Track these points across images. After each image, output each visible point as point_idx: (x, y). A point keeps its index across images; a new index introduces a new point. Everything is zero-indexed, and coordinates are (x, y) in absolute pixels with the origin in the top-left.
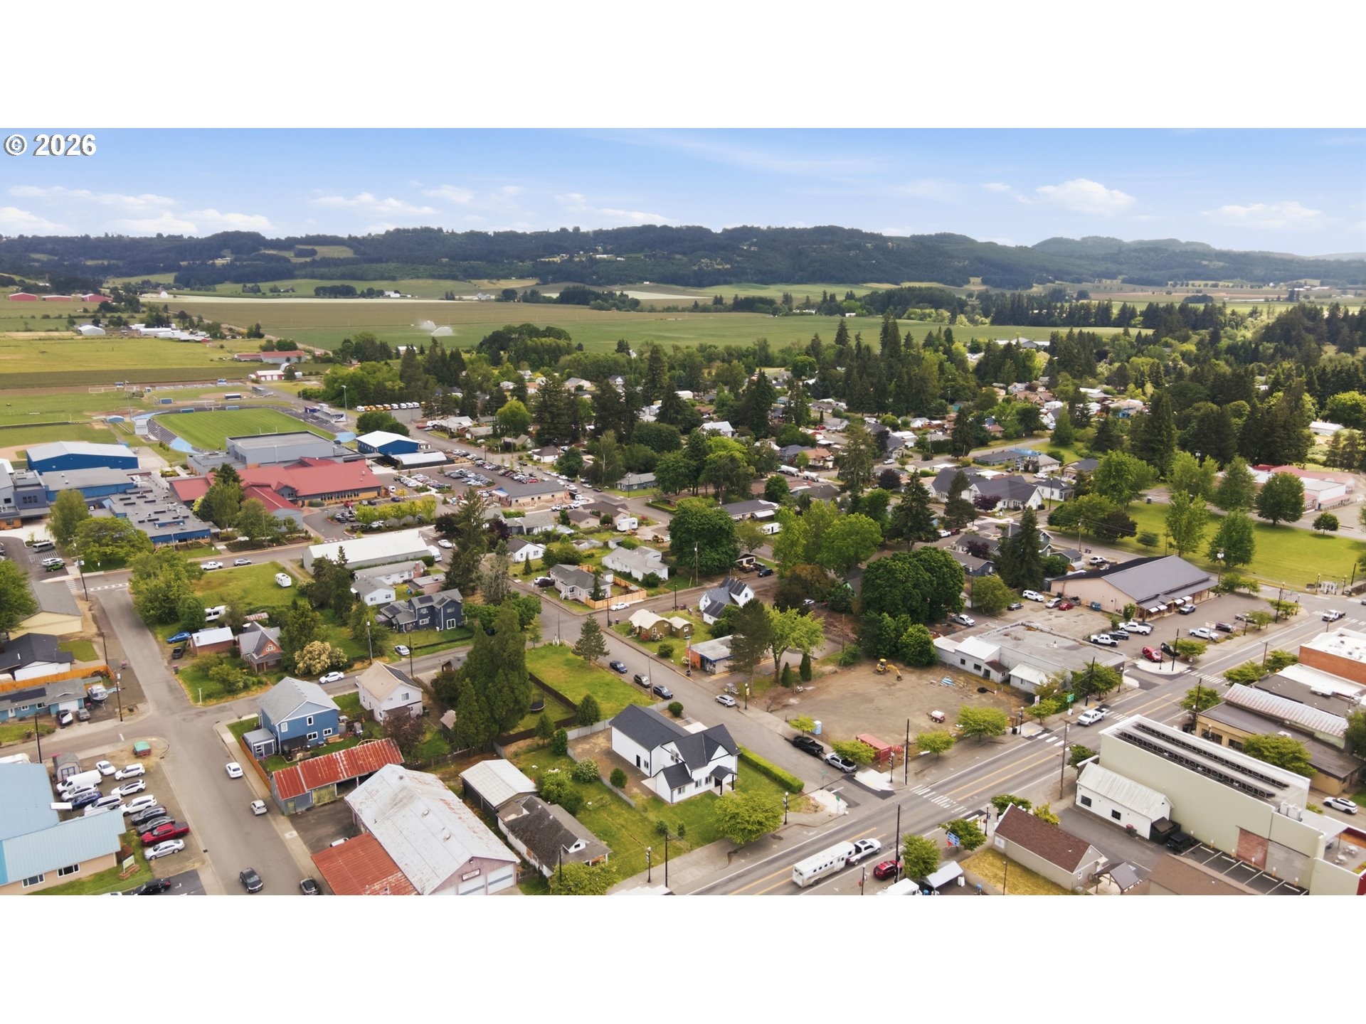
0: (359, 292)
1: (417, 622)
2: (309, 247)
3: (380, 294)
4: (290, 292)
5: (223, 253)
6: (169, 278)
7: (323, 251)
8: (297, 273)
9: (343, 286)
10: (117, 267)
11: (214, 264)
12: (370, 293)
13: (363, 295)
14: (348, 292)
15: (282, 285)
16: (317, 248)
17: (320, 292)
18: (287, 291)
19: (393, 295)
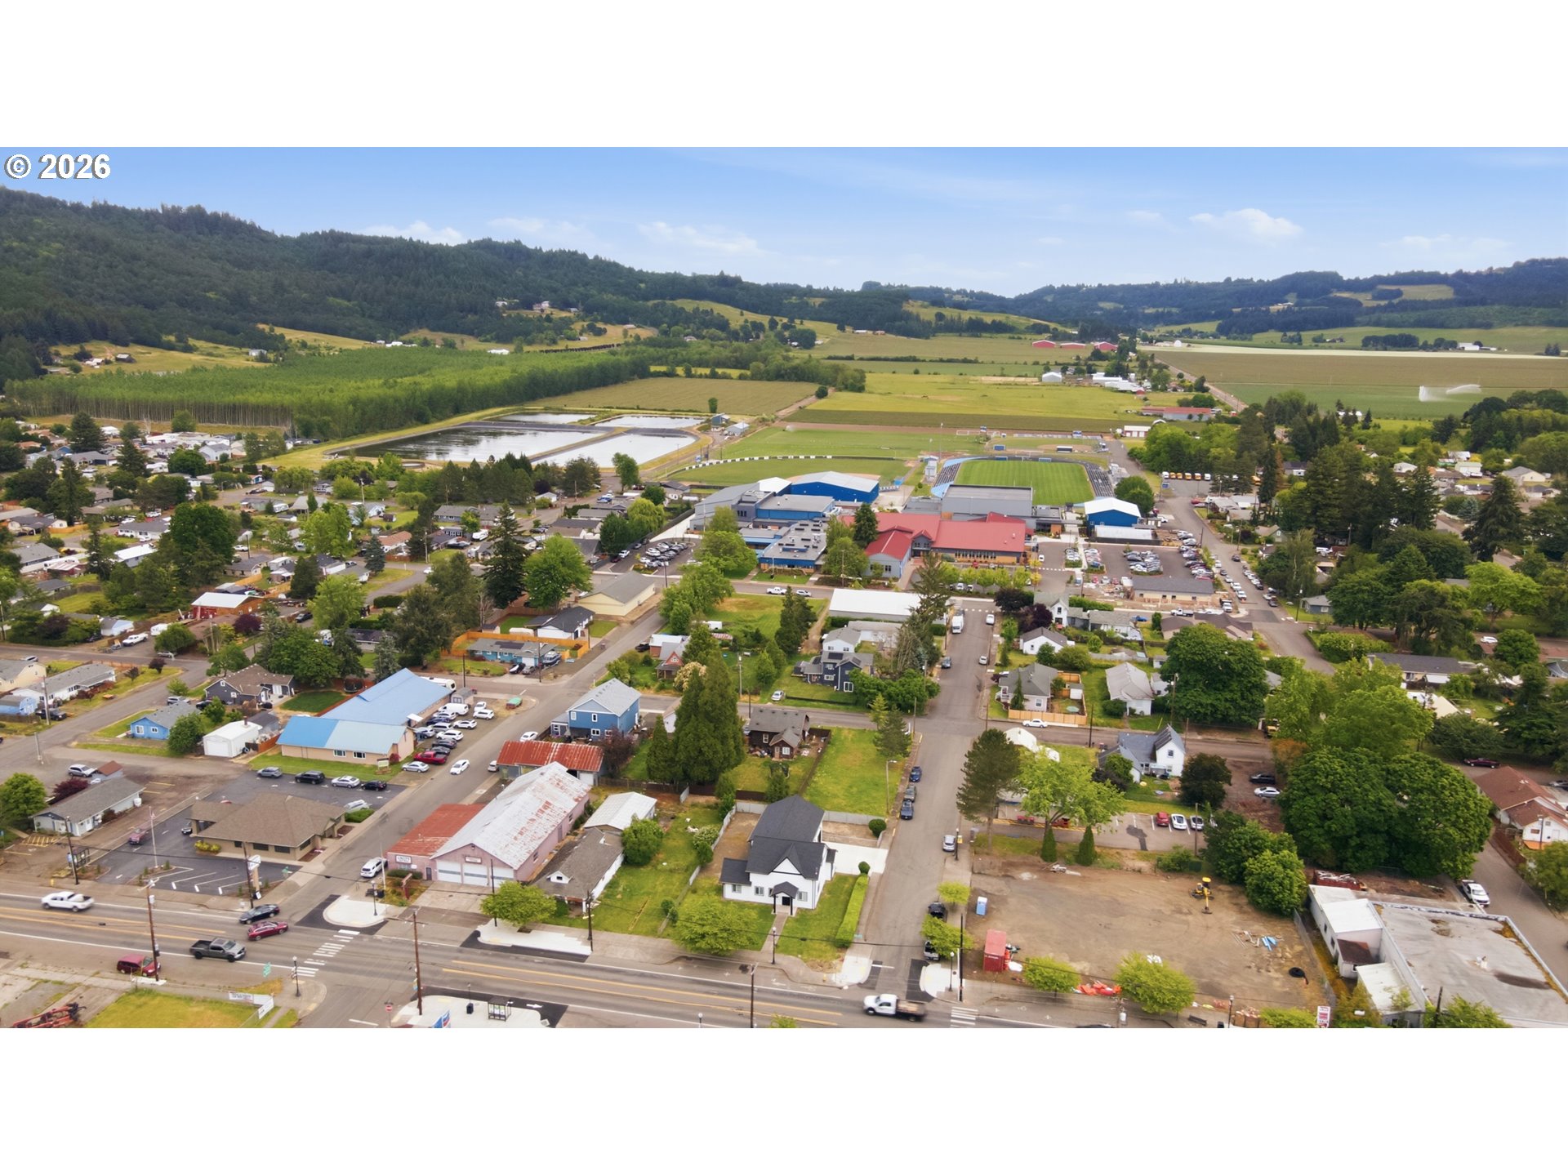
0: (1421, 343)
1: (822, 676)
2: (1394, 288)
3: (1452, 345)
4: (1334, 344)
5: (1287, 297)
6: (1210, 327)
7: (1411, 292)
8: (1359, 319)
9: (1402, 336)
10: (1170, 314)
11: (1268, 311)
12: (1440, 345)
13: (1425, 347)
14: (1408, 343)
15: (1329, 334)
16: (1403, 288)
17: (1369, 343)
18: (1334, 341)
19: (1469, 347)
